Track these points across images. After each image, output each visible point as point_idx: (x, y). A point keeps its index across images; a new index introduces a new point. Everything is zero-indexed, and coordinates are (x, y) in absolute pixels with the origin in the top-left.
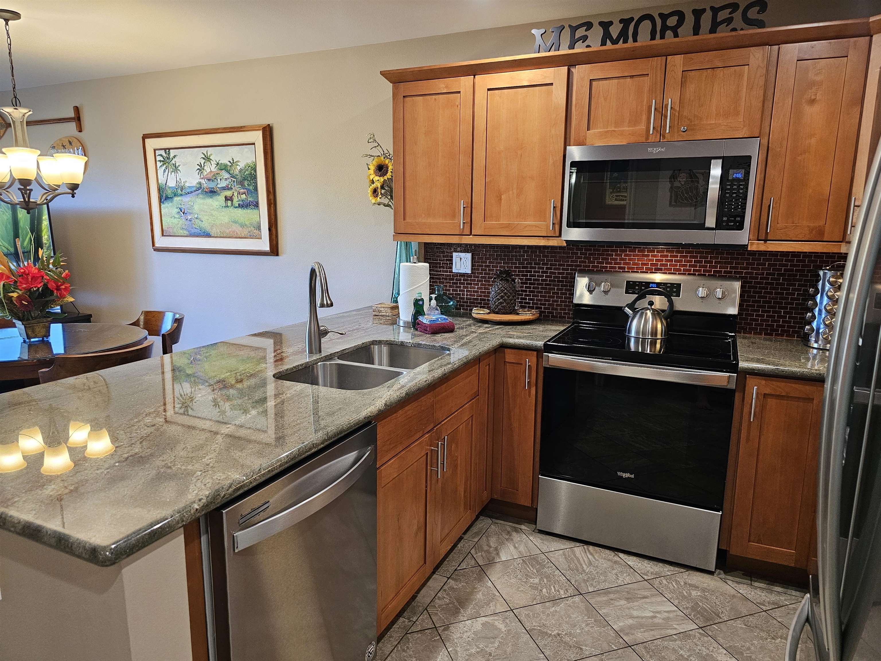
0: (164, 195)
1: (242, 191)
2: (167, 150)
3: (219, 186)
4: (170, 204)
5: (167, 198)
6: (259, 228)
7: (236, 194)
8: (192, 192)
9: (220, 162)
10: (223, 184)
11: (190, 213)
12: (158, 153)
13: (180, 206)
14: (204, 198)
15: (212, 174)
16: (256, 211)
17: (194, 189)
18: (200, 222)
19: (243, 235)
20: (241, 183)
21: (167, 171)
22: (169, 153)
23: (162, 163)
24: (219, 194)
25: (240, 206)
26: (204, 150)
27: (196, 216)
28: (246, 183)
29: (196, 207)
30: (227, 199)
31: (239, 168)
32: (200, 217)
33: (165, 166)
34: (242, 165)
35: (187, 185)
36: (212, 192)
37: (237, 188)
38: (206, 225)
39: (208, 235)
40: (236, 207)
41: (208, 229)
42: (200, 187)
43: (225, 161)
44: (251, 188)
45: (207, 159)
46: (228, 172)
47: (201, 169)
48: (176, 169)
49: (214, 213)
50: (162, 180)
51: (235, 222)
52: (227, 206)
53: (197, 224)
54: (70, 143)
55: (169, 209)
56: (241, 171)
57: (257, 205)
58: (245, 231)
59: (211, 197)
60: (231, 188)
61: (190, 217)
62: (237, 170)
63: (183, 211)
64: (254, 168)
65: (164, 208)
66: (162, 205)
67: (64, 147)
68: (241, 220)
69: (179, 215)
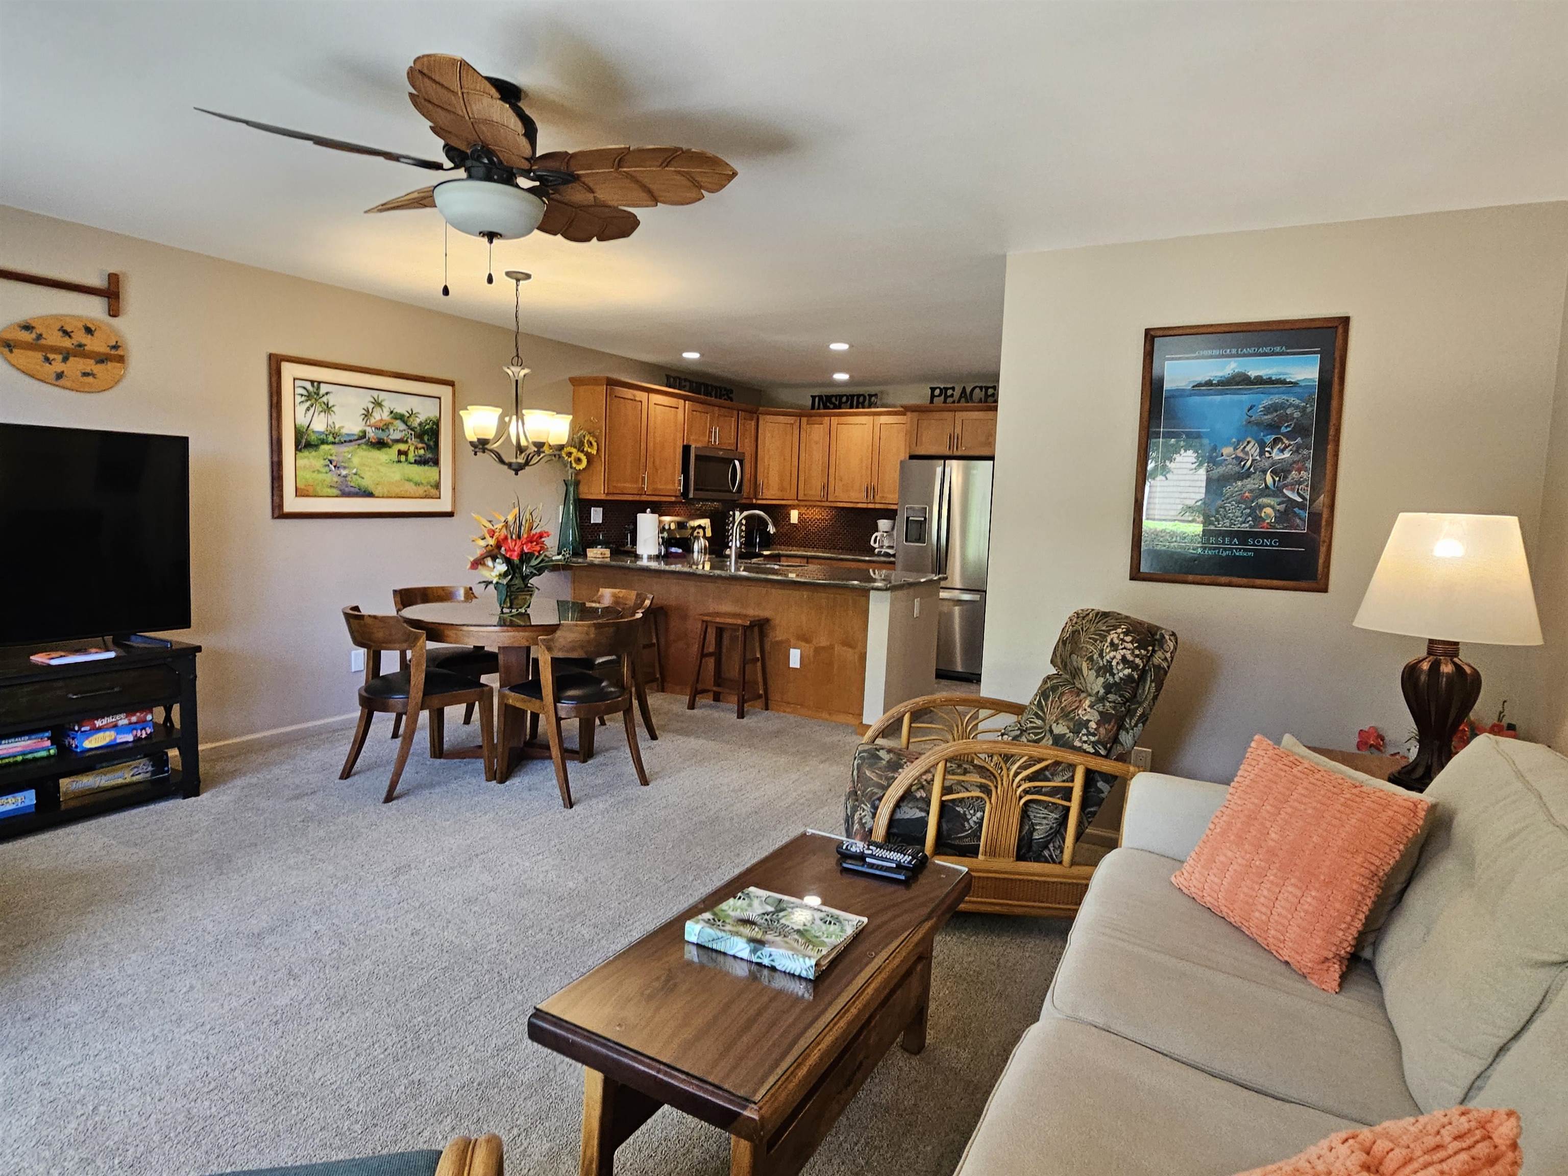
0: (304, 441)
1: (420, 445)
2: (316, 384)
3: (391, 437)
4: (314, 453)
5: (309, 445)
6: (437, 486)
7: (412, 448)
8: (351, 441)
9: (395, 411)
10: (397, 436)
11: (345, 468)
12: (298, 383)
13: (330, 458)
14: (365, 450)
15: (383, 423)
16: (435, 469)
17: (356, 437)
18: (360, 479)
19: (417, 495)
20: (420, 436)
21: (312, 410)
22: (318, 388)
23: (303, 398)
24: (390, 447)
25: (416, 462)
26: (375, 394)
27: (354, 471)
28: (426, 438)
29: (356, 461)
30: (400, 453)
31: (418, 421)
32: (359, 472)
33: (309, 403)
34: (422, 418)
35: (344, 431)
36: (380, 444)
37: (413, 441)
38: (367, 482)
39: (369, 494)
40: (411, 463)
41: (372, 488)
42: (363, 435)
43: (401, 410)
44: (432, 443)
45: (378, 404)
46: (405, 423)
47: (367, 415)
48: (328, 408)
49: (382, 469)
50: (302, 421)
51: (409, 480)
52: (399, 461)
53: (355, 482)
54: (89, 331)
55: (311, 460)
56: (420, 424)
57: (436, 462)
58: (420, 491)
59: (379, 449)
60: (406, 442)
61: (344, 472)
62: (415, 423)
63: (334, 464)
64: (437, 423)
65: (302, 458)
66: (299, 454)
67: (66, 333)
68: (417, 479)
69: (327, 469)
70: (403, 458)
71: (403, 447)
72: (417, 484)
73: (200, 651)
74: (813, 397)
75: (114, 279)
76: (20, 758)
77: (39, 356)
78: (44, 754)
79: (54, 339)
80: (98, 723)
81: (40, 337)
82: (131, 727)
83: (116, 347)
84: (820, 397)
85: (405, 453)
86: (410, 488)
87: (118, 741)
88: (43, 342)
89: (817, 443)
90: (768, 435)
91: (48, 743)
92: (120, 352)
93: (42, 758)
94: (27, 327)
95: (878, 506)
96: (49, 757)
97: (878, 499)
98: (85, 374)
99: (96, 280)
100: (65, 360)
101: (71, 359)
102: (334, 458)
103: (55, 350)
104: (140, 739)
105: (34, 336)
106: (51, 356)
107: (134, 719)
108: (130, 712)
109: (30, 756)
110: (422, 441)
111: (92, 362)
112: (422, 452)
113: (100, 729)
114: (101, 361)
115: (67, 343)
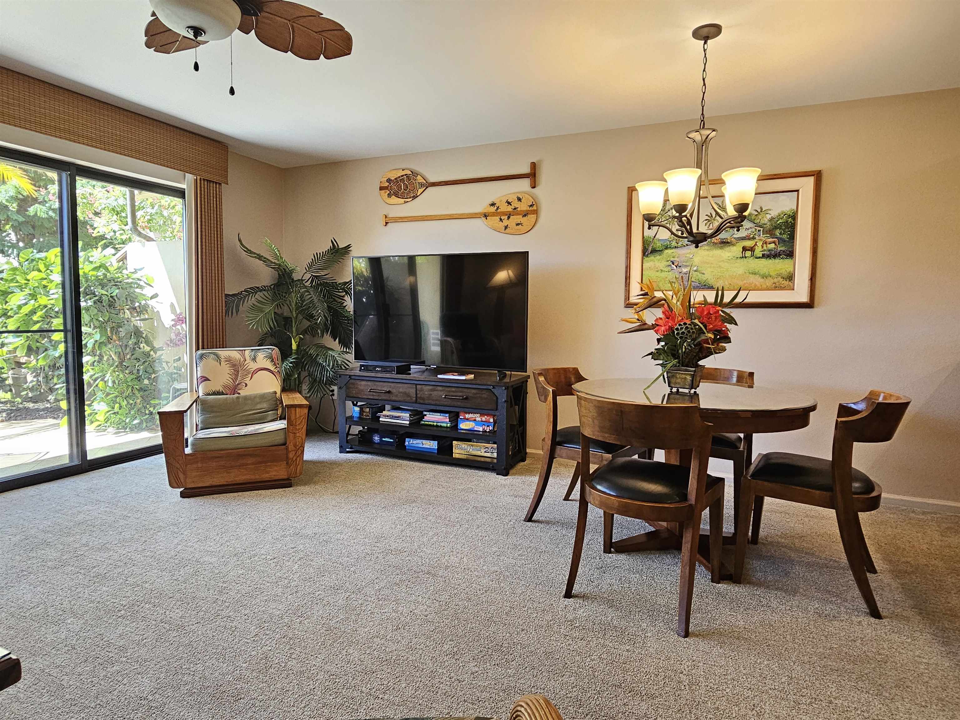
0: (650, 249)
1: (770, 240)
3: (735, 236)
4: (658, 257)
5: (654, 251)
6: (791, 277)
11: (687, 266)
13: (672, 259)
14: (708, 250)
16: (788, 261)
18: (700, 275)
19: (765, 287)
20: (770, 232)
24: (734, 245)
25: (765, 256)
27: (695, 268)
28: (778, 232)
29: (697, 260)
30: (745, 249)
31: (769, 217)
32: (700, 269)
34: (774, 214)
36: (724, 243)
38: (708, 277)
39: (709, 288)
44: (784, 236)
46: (753, 221)
49: (724, 264)
51: (754, 273)
53: (695, 276)
54: (519, 199)
55: (654, 262)
56: (771, 219)
57: (790, 254)
58: (769, 282)
59: (721, 248)
60: (754, 238)
61: (685, 270)
62: (765, 219)
63: (676, 264)
64: (794, 216)
65: (648, 262)
66: (646, 259)
67: (509, 203)
68: (764, 271)
69: (669, 268)
70: (748, 253)
72: (764, 277)
75: (534, 166)
76: (435, 424)
77: (498, 218)
78: (445, 425)
79: (505, 208)
80: (467, 416)
81: (498, 208)
82: (482, 423)
83: (531, 206)
85: (752, 249)
86: (757, 280)
87: (476, 429)
88: (499, 211)
91: (448, 420)
92: (535, 208)
93: (444, 427)
94: (493, 205)
96: (447, 427)
98: (517, 224)
100: (509, 218)
101: (511, 217)
102: (676, 259)
103: (504, 214)
104: (486, 431)
105: (496, 208)
106: (502, 218)
107: (484, 419)
109: (439, 424)
111: (521, 216)
112: (772, 246)
113: (468, 420)
114: (525, 216)
115: (510, 209)
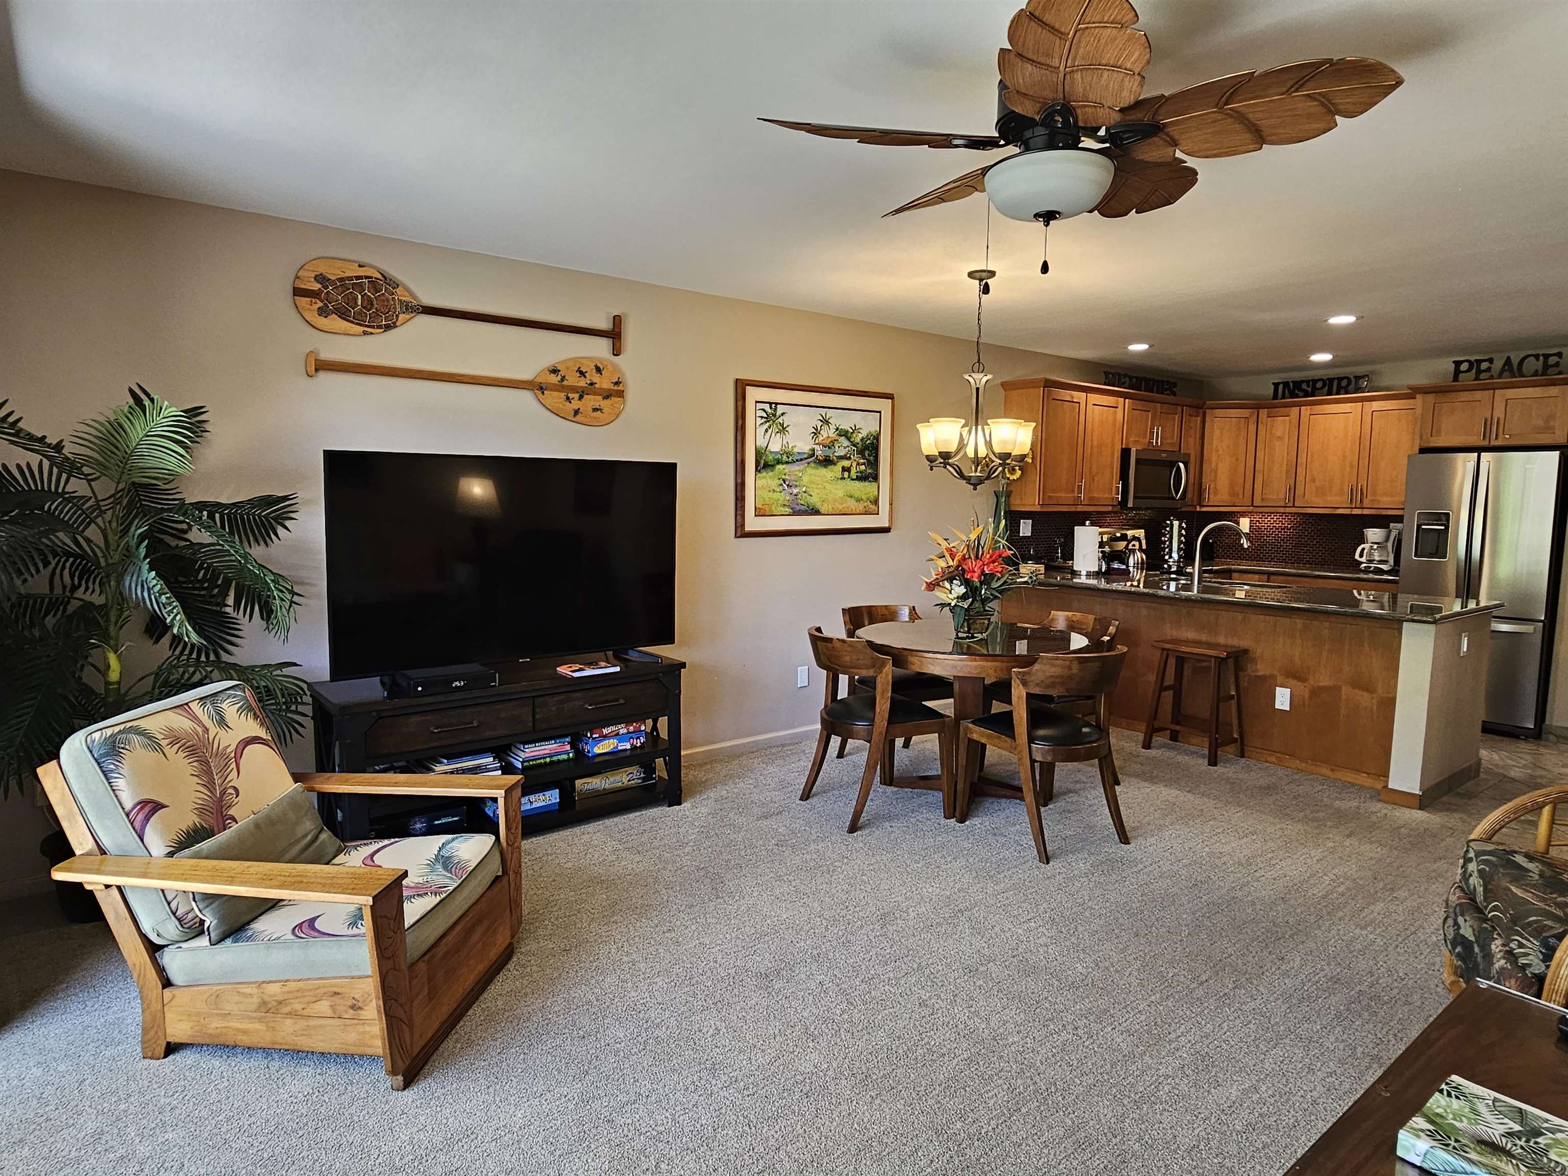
0: (762, 462)
1: (862, 461)
2: (773, 405)
3: (836, 454)
4: (771, 474)
5: (768, 466)
6: (876, 502)
7: (854, 464)
8: (801, 460)
9: (840, 427)
10: (841, 452)
11: (796, 486)
12: (760, 406)
13: (784, 477)
14: (814, 468)
15: (830, 440)
16: (874, 485)
17: (806, 456)
18: (808, 497)
19: (858, 511)
20: (861, 452)
21: (770, 431)
22: (775, 410)
23: (763, 420)
24: (835, 464)
25: (859, 479)
26: (823, 411)
27: (804, 489)
28: (867, 453)
29: (805, 479)
30: (844, 469)
31: (860, 436)
32: (808, 490)
33: (768, 424)
34: (864, 433)
35: (796, 450)
36: (827, 462)
37: (856, 457)
38: (815, 500)
39: (817, 512)
40: (853, 480)
41: (818, 505)
42: (812, 453)
43: (846, 426)
44: (872, 458)
45: (826, 422)
46: (849, 439)
47: (816, 432)
48: (783, 429)
49: (828, 486)
50: (761, 443)
51: (851, 496)
52: (843, 478)
53: (804, 499)
54: (598, 370)
55: (769, 479)
56: (862, 439)
57: (875, 478)
58: (860, 507)
59: (825, 466)
60: (849, 458)
61: (795, 491)
62: (858, 438)
63: (787, 483)
64: (877, 438)
65: (760, 479)
66: (759, 475)
67: (582, 374)
68: (857, 494)
69: (781, 488)
70: (846, 474)
71: (846, 463)
72: (858, 500)
73: (685, 667)
74: (1276, 385)
75: (617, 321)
76: (548, 760)
77: (563, 395)
78: (565, 757)
79: (573, 380)
80: (605, 731)
81: (563, 378)
82: (629, 736)
83: (617, 383)
84: (1286, 384)
85: (848, 470)
86: (852, 504)
87: (620, 748)
88: (565, 383)
89: (1280, 438)
90: (1217, 432)
91: (568, 747)
92: (621, 388)
93: (564, 761)
94: (555, 371)
95: (1366, 512)
96: (569, 759)
97: (1366, 503)
98: (595, 410)
99: (604, 324)
100: (581, 397)
101: (586, 396)
102: (787, 477)
103: (573, 389)
104: (636, 747)
105: (559, 378)
106: (571, 396)
107: (631, 729)
108: (628, 723)
109: (555, 758)
110: (863, 457)
111: (600, 398)
112: (863, 467)
113: (606, 737)
114: (606, 397)
115: (582, 383)
